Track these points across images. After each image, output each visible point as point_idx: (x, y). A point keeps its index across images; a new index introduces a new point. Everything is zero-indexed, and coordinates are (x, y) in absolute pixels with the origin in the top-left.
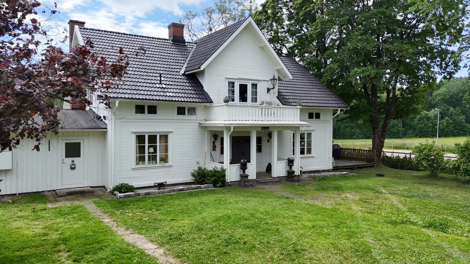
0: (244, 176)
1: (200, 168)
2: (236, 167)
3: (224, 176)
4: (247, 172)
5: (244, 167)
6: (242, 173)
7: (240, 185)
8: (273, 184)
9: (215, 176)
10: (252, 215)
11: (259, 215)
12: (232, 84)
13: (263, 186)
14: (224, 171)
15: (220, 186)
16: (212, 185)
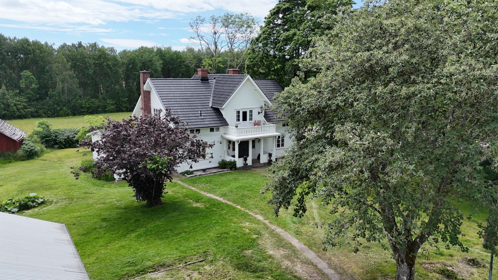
0: (246, 165)
1: (223, 160)
2: (242, 159)
3: (235, 165)
4: (247, 162)
5: (245, 160)
6: (244, 162)
7: (244, 169)
8: (261, 168)
9: (231, 165)
10: (250, 186)
11: (253, 186)
12: (239, 112)
13: (255, 169)
14: (235, 162)
15: (234, 170)
16: (230, 169)
